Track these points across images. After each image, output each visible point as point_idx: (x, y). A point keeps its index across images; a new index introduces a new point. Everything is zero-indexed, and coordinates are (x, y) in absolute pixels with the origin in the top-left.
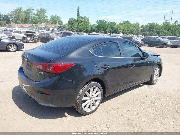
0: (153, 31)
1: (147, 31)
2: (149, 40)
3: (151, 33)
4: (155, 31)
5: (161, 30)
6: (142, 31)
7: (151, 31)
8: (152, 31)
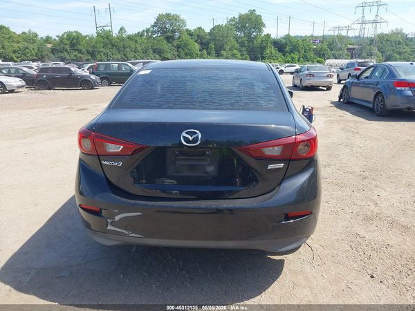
0: (80, 51)
1: (66, 50)
2: (108, 71)
3: (75, 56)
4: (83, 50)
5: (96, 48)
6: (53, 51)
7: (75, 50)
8: (77, 50)
